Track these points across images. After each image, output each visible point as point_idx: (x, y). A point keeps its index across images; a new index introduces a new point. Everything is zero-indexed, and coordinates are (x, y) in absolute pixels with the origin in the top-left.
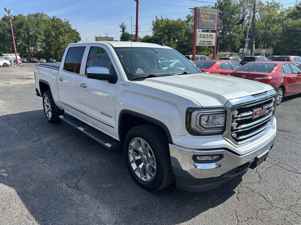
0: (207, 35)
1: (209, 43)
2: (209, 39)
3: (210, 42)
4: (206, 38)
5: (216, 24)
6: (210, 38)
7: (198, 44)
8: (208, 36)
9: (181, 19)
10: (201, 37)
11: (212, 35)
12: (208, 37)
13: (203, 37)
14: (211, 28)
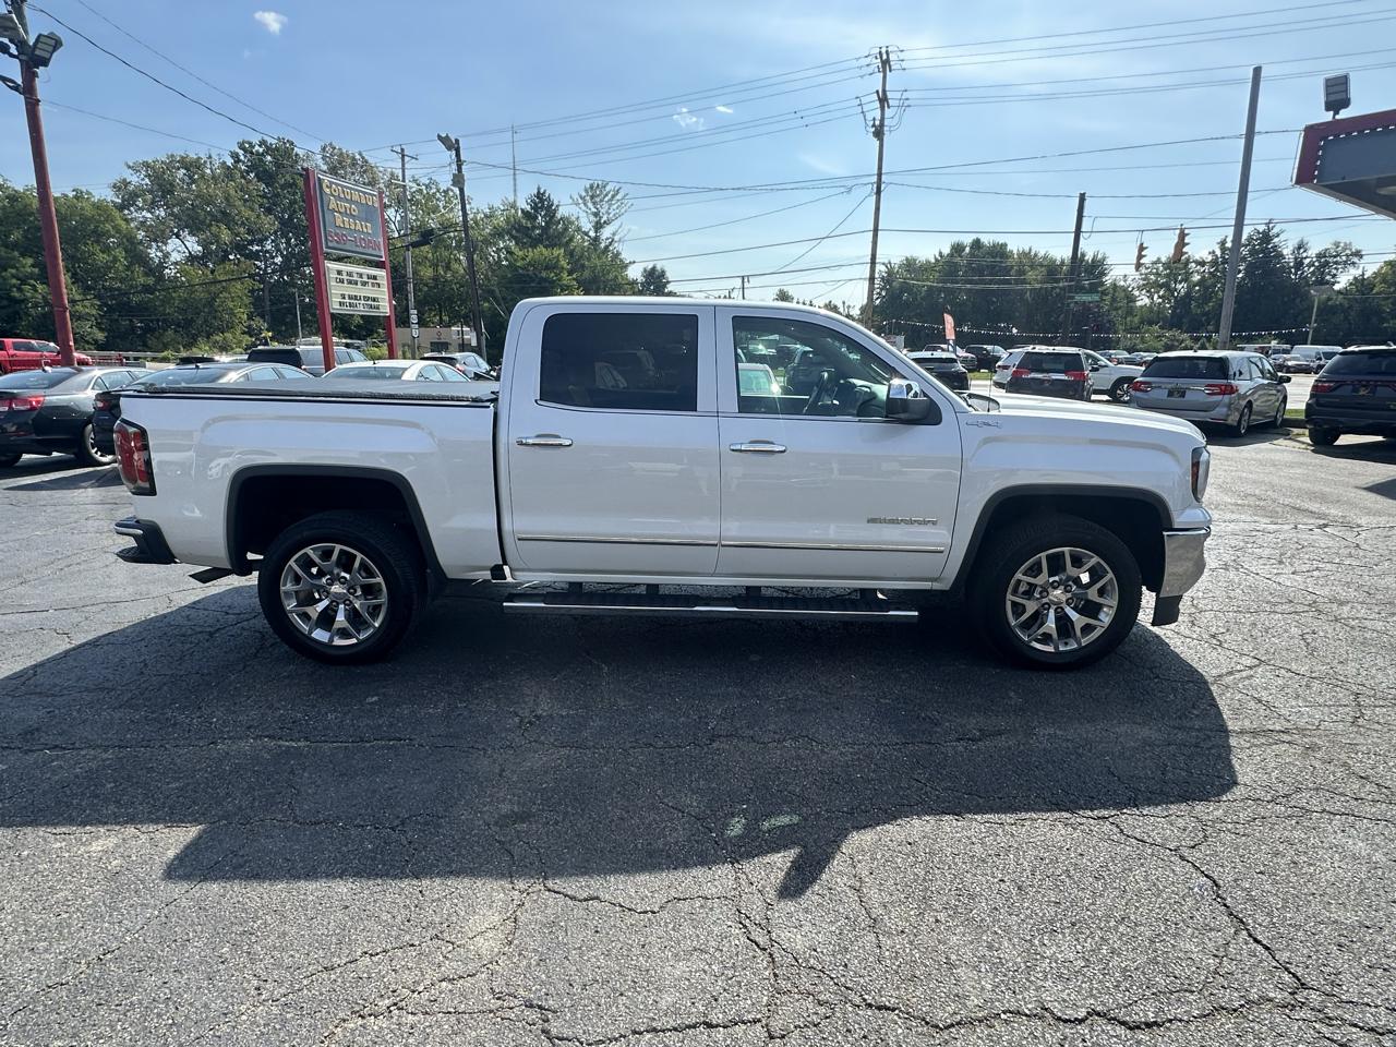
0: (361, 275)
1: (369, 303)
2: (369, 291)
3: (374, 300)
4: (359, 286)
5: (381, 240)
6: (370, 287)
7: (335, 305)
8: (365, 279)
9: (88, 193)
10: (342, 281)
11: (375, 278)
12: (364, 284)
13: (350, 282)
14: (370, 251)
